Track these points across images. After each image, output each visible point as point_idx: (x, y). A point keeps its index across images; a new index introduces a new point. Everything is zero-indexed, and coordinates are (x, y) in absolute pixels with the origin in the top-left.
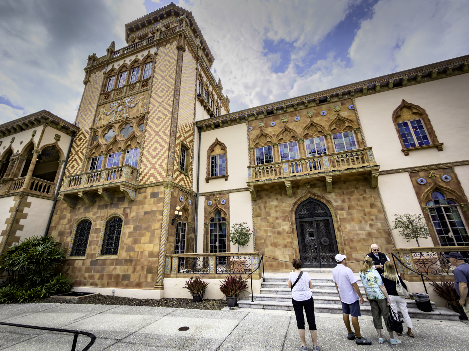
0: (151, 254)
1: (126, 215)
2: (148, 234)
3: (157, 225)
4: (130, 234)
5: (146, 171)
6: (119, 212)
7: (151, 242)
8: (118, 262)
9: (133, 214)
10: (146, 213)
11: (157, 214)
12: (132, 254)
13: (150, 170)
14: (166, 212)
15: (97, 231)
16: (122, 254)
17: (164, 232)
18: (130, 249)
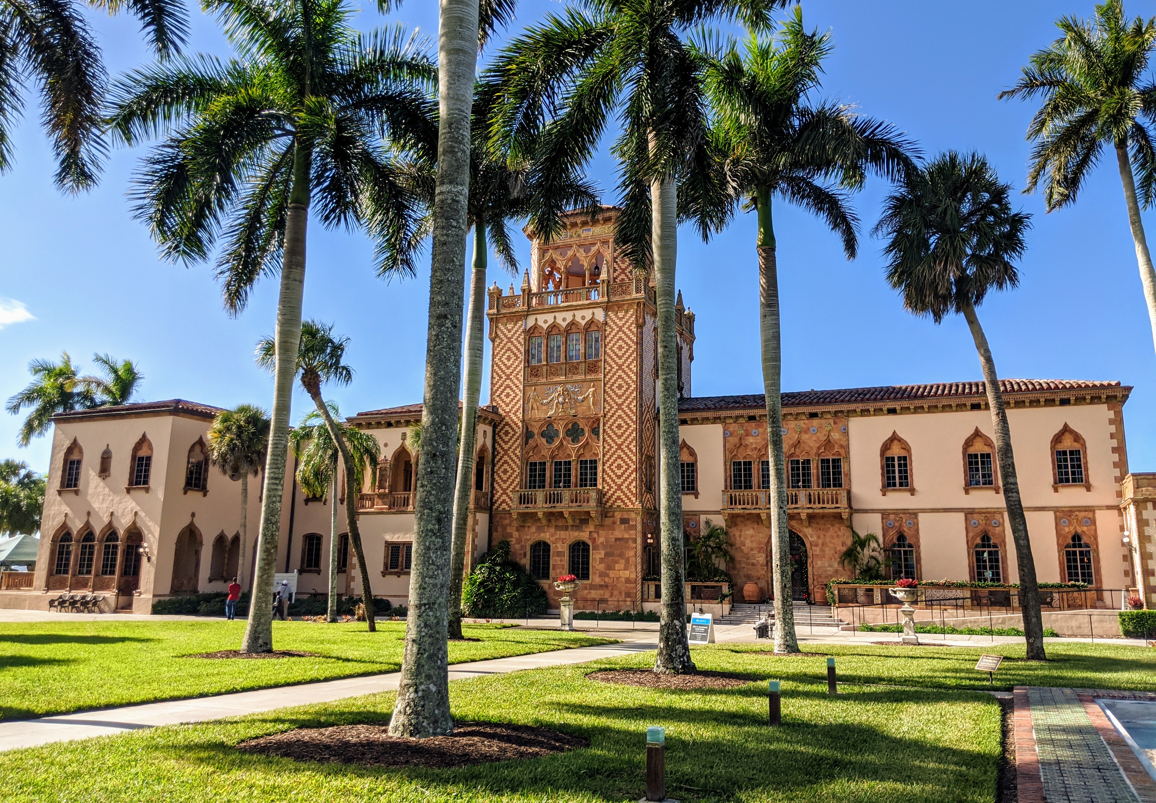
0: (628, 580)
1: (594, 540)
2: (623, 561)
3: (631, 553)
4: (602, 560)
5: (611, 492)
6: (583, 535)
7: (626, 569)
8: (592, 587)
9: (602, 539)
10: (617, 539)
11: (630, 542)
12: (606, 579)
13: (615, 492)
14: (639, 541)
15: (560, 554)
16: (595, 578)
17: (639, 560)
18: (602, 575)
